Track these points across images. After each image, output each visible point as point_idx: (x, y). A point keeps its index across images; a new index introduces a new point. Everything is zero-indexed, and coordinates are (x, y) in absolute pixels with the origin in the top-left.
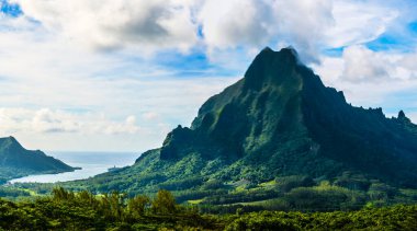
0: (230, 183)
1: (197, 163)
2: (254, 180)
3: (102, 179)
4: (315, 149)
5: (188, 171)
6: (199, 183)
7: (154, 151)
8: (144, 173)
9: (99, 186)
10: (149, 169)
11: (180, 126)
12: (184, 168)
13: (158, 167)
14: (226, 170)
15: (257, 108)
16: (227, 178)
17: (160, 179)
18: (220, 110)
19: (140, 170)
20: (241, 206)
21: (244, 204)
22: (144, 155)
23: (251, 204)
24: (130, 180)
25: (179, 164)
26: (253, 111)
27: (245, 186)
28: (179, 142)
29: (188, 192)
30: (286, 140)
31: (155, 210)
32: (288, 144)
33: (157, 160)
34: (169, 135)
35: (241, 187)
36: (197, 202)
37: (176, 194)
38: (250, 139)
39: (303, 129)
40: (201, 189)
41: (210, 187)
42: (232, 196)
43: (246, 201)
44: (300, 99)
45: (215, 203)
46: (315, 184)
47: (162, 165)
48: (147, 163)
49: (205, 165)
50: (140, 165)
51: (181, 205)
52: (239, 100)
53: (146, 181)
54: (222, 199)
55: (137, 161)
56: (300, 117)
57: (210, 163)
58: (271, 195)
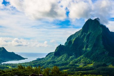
0: (77, 64)
1: (66, 57)
2: (86, 63)
3: (34, 62)
4: (107, 53)
5: (63, 60)
6: (67, 64)
7: (52, 53)
8: (49, 60)
9: (33, 64)
10: (50, 59)
11: (61, 45)
12: (62, 59)
13: (53, 58)
14: (76, 60)
15: (86, 39)
16: (76, 62)
17: (54, 62)
18: (74, 40)
19: (47, 59)
20: (81, 72)
21: (82, 72)
22: (49, 54)
23: (84, 72)
24: (44, 62)
25: (60, 57)
26: (85, 40)
27: (82, 65)
28: (60, 50)
29: (63, 67)
30: (96, 50)
31: (52, 73)
32: (97, 51)
33: (53, 56)
34: (57, 47)
35: (81, 66)
36: (66, 70)
37: (59, 67)
38: (84, 49)
39: (102, 46)
40: (67, 66)
41: (71, 65)
42: (78, 69)
43: (83, 71)
44: (101, 36)
45: (72, 71)
46: (107, 66)
47: (55, 57)
48: (50, 57)
49: (69, 58)
50: (47, 57)
51: (61, 71)
52: (80, 36)
53: (49, 63)
54: (75, 70)
55: (46, 56)
56: (101, 42)
57: (71, 57)
58: (91, 69)
